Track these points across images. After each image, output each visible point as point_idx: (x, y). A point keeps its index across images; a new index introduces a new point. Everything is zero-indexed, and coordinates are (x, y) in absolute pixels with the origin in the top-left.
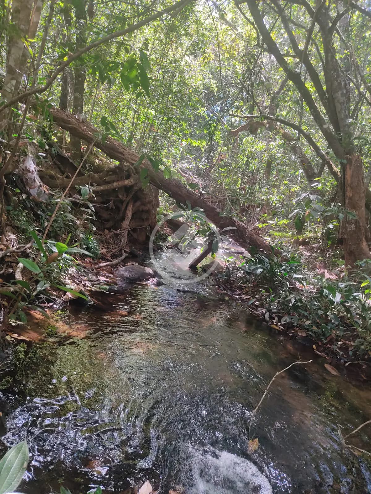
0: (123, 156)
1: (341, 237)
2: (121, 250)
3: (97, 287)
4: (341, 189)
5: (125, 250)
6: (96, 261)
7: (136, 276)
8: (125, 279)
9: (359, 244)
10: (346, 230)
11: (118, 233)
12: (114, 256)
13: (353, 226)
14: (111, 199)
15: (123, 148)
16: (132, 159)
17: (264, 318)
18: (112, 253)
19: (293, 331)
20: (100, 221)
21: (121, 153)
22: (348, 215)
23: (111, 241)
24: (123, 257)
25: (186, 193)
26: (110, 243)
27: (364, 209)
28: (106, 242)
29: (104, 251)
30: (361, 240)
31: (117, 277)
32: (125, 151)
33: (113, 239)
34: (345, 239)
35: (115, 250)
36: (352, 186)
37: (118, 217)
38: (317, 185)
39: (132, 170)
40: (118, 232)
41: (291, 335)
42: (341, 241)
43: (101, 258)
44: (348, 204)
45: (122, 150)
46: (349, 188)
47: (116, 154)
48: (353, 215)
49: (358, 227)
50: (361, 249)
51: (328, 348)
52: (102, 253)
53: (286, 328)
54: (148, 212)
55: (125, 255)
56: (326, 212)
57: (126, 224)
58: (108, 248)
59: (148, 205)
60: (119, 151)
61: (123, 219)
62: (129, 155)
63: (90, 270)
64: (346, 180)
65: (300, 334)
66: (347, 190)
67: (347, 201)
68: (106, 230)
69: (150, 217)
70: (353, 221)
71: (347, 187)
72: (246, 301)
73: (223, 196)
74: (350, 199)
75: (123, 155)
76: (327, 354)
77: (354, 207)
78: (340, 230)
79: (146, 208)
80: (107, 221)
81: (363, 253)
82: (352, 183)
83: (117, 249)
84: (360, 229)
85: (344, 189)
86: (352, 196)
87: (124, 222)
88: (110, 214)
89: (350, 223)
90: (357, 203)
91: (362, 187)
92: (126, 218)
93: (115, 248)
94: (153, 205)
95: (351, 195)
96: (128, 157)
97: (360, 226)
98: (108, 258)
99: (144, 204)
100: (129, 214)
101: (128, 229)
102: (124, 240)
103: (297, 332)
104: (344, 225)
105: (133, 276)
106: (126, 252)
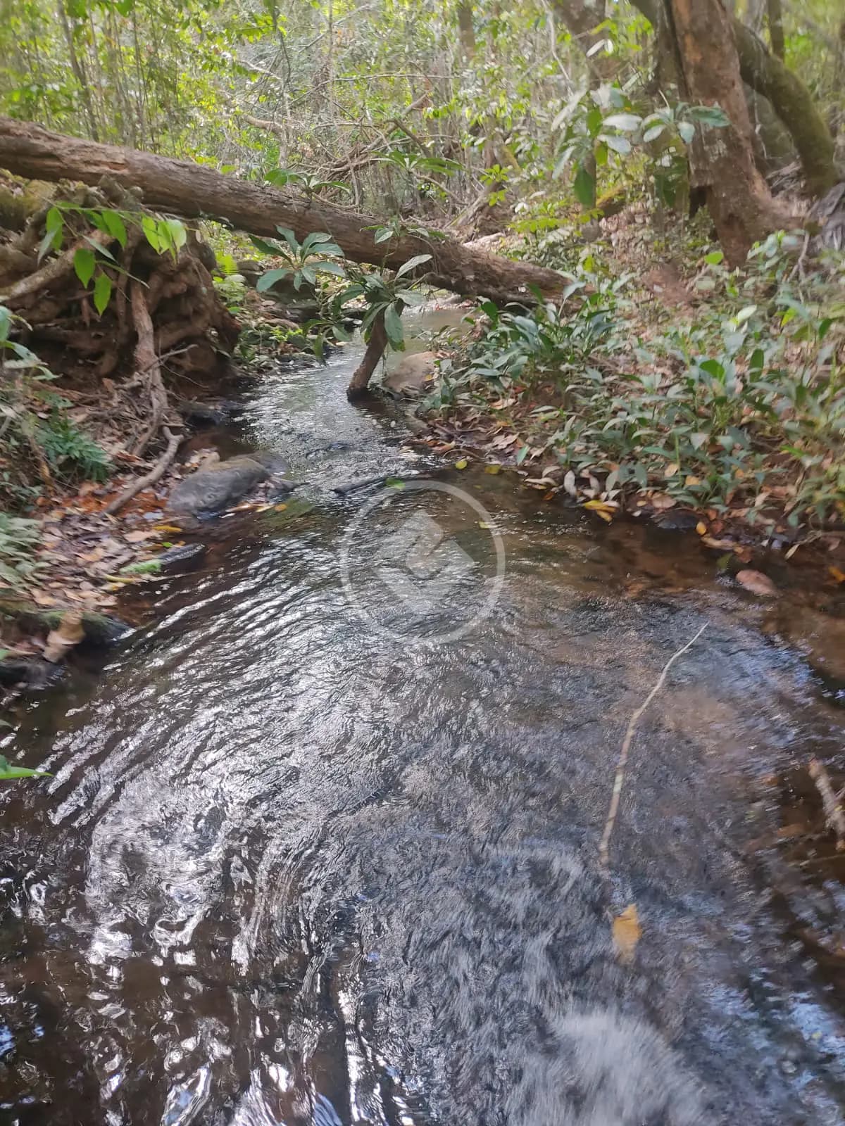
0: (58, 164)
1: (697, 185)
2: (160, 430)
3: (130, 575)
4: (668, 47)
5: (172, 424)
6: (109, 485)
7: (221, 495)
8: (195, 512)
9: (746, 191)
10: (706, 161)
11: (136, 383)
12: (150, 453)
13: (721, 147)
14: (78, 297)
15: (50, 139)
16: (87, 163)
17: (563, 490)
18: (140, 446)
19: (640, 504)
20: (80, 362)
21: (50, 155)
22: (703, 120)
23: (127, 412)
24: (172, 448)
25: (270, 204)
26: (126, 419)
27: (739, 87)
28: (117, 420)
29: (119, 448)
30: (749, 177)
31: (173, 514)
32: (55, 144)
33: (131, 405)
34: (710, 187)
35: (146, 436)
36: (695, 29)
37: (118, 339)
38: (603, 48)
39: (98, 197)
40: (136, 379)
41: (637, 514)
42: (700, 197)
43: (118, 472)
44: (696, 85)
45: (48, 146)
46: (689, 40)
47: (38, 162)
48: (716, 116)
49: (734, 146)
50: (755, 201)
51: (735, 519)
52: (117, 459)
53: (623, 500)
54: (192, 292)
55: (174, 440)
56: (648, 128)
57: (146, 349)
58: (127, 434)
59: (184, 277)
60: (41, 150)
61: (134, 338)
62: (73, 152)
63: (101, 522)
64: (676, 18)
65: (658, 504)
66: (685, 45)
67: (691, 79)
68: (106, 381)
69: (202, 306)
70: (718, 132)
71: (683, 38)
72: (510, 453)
73: (379, 144)
74: (699, 70)
75: (57, 158)
76: (736, 539)
77: (713, 90)
78: (693, 168)
79: (180, 287)
80: (98, 355)
81: (760, 212)
82: (693, 21)
83: (150, 431)
84: (740, 147)
85: (676, 43)
86: (703, 59)
87: (138, 347)
88: (98, 337)
89: (710, 138)
90: (717, 76)
91: (723, 22)
92: (141, 336)
93: (145, 430)
94: (195, 271)
95: (699, 58)
96: (74, 161)
97: (739, 140)
98: (137, 463)
99: (170, 278)
100: (145, 322)
101: (157, 365)
102: (159, 399)
103: (650, 501)
104: (699, 149)
105: (213, 499)
106: (175, 430)
